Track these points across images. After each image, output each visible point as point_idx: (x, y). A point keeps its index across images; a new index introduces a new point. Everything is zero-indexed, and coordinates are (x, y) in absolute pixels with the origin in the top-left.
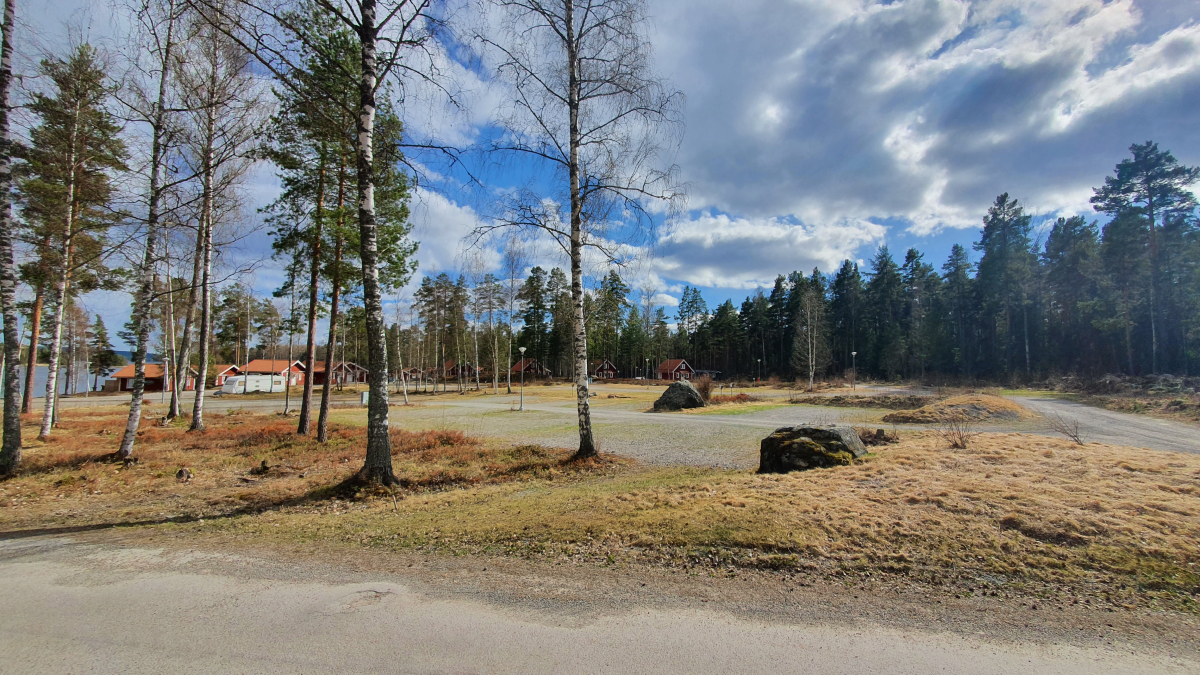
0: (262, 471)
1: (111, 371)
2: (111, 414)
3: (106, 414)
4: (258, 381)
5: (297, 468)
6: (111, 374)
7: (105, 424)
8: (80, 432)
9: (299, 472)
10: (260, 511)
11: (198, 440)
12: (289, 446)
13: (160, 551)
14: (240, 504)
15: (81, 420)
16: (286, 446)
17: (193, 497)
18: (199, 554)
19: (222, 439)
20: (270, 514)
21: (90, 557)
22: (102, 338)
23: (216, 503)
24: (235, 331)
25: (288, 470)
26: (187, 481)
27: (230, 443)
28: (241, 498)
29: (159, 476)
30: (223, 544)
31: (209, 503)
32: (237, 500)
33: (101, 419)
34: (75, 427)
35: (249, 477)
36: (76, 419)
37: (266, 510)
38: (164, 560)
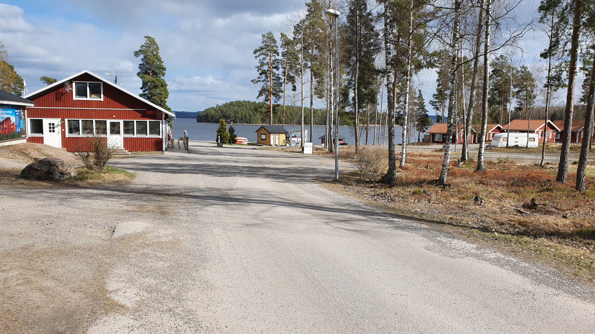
0: (532, 206)
1: (427, 129)
2: (430, 156)
3: (427, 156)
4: (517, 138)
5: (561, 210)
6: (427, 131)
7: (428, 162)
8: (417, 166)
9: (562, 213)
10: (535, 237)
11: (482, 178)
12: (551, 190)
13: (475, 246)
14: (519, 228)
15: (416, 159)
16: (548, 190)
17: (486, 216)
18: (499, 255)
19: (498, 179)
20: (544, 240)
21: (438, 239)
22: (422, 106)
23: (502, 224)
24: (499, 96)
25: (553, 210)
26: (480, 205)
27: (504, 182)
28: (520, 224)
29: (464, 198)
30: (514, 253)
31: (498, 222)
32: (517, 225)
33: (425, 159)
34: (414, 163)
35: (522, 210)
36: (414, 158)
37: (540, 237)
38: (479, 252)
